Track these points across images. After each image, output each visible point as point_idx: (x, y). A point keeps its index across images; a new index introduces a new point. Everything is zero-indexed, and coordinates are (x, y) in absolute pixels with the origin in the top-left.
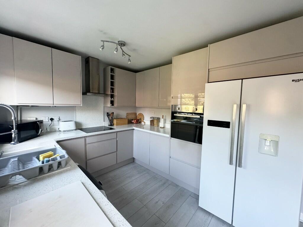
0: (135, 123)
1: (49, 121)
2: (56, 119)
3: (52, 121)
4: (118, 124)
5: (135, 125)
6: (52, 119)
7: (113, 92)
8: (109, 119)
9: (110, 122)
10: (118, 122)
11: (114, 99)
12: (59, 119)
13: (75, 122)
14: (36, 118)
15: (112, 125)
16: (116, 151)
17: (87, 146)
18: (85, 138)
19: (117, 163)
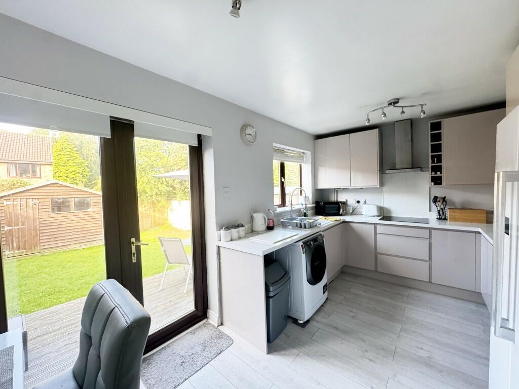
1: (356, 203)
2: (362, 202)
3: (358, 204)
8: (437, 209)
9: (439, 213)
10: (454, 214)
11: (441, 173)
12: (365, 202)
13: (378, 206)
14: (347, 200)
15: (442, 218)
16: (428, 259)
17: (378, 235)
18: (376, 225)
19: (430, 282)
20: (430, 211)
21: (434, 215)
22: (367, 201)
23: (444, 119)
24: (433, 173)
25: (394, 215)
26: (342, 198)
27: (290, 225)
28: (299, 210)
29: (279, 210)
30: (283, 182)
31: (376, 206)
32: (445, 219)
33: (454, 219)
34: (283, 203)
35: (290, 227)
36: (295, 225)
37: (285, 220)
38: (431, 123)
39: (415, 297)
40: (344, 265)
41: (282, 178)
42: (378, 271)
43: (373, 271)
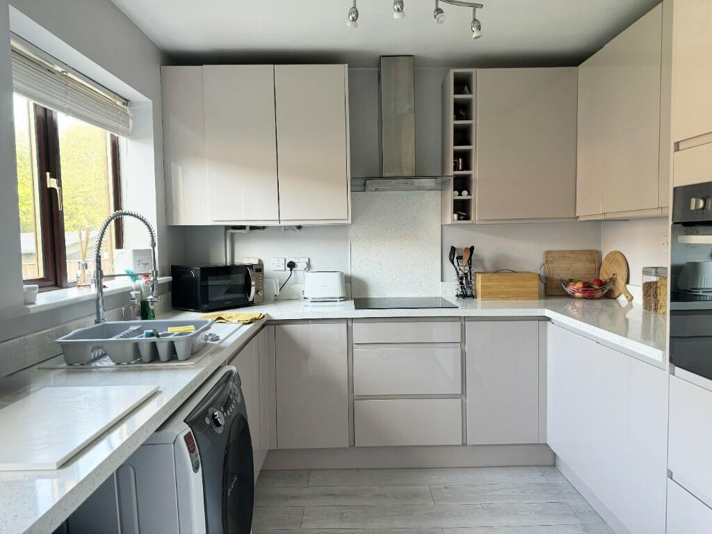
0: (577, 295)
1: (285, 270)
2: (301, 265)
3: (291, 270)
4: (490, 294)
5: (578, 304)
6: (292, 265)
7: (467, 166)
8: (458, 274)
9: (461, 283)
10: (489, 284)
11: (469, 194)
12: (309, 266)
13: (342, 274)
14: (260, 260)
15: (466, 294)
16: (460, 392)
17: (357, 349)
18: (350, 324)
19: (464, 444)
20: (442, 281)
21: (450, 289)
22: (312, 263)
23: (478, 70)
24: (457, 193)
25: (374, 294)
26: (247, 254)
27: (103, 355)
28: (124, 295)
29: (45, 299)
30: (53, 190)
31: (337, 275)
32: (473, 296)
33: (489, 295)
34: (55, 273)
35: (107, 362)
36: (129, 350)
37: (75, 337)
38: (456, 75)
39: (446, 490)
40: (270, 451)
41: (48, 174)
42: (356, 445)
43: (346, 448)
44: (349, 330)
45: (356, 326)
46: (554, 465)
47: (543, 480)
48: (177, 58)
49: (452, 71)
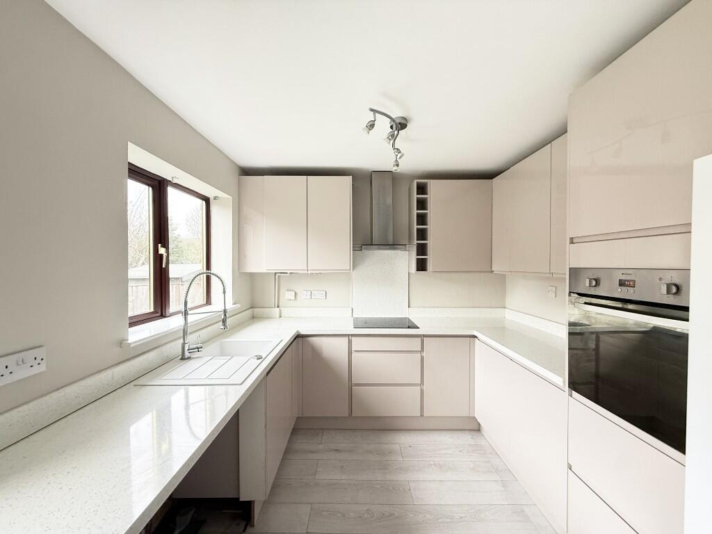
14: (295, 293)
16: (420, 382)
17: (354, 355)
18: (350, 338)
19: (422, 416)
23: (432, 181)
34: (161, 308)
38: (418, 183)
39: (410, 449)
40: (298, 417)
41: (160, 245)
42: (353, 415)
43: (346, 417)
44: (350, 342)
45: (354, 339)
46: (479, 430)
47: (472, 442)
48: (247, 172)
49: (415, 181)
